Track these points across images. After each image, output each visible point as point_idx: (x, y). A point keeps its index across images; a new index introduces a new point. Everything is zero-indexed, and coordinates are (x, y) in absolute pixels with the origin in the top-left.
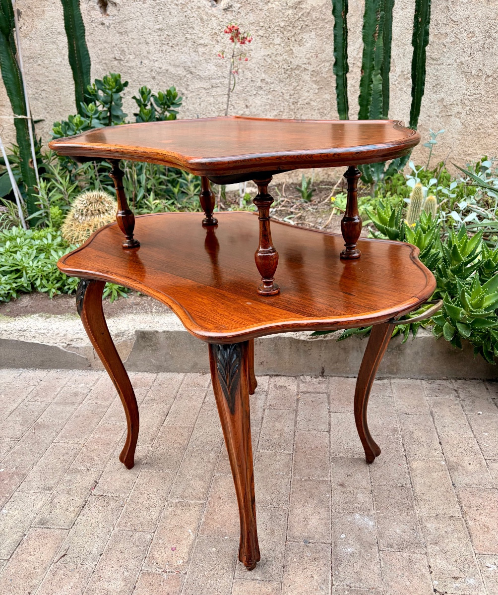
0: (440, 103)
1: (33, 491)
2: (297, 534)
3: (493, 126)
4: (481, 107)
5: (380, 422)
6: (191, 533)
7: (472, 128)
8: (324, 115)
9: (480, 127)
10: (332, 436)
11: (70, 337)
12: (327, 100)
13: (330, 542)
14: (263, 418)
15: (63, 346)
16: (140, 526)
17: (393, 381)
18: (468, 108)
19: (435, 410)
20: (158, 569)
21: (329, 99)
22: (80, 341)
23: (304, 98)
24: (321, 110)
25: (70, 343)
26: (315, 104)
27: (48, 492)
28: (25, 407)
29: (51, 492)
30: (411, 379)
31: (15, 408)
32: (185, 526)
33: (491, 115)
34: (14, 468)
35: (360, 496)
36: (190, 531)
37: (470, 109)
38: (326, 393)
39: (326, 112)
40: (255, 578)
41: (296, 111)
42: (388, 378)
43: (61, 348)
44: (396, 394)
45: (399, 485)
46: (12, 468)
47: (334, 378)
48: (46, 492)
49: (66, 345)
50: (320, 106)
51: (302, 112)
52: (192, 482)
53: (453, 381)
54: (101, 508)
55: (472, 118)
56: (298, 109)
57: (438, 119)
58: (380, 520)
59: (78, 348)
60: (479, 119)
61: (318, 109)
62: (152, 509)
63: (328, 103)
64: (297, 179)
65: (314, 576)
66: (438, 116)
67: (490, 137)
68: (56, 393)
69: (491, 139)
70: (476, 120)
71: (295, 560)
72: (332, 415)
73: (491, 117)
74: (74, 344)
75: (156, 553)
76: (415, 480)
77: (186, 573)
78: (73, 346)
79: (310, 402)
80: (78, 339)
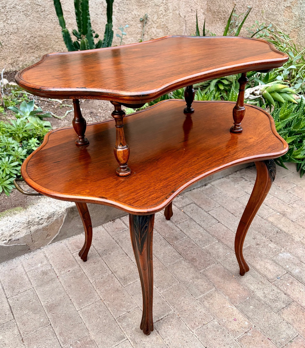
0: (101, 5)
1: (114, 346)
2: (272, 277)
3: (132, 19)
4: (125, 7)
5: (233, 207)
6: (232, 307)
7: (122, 21)
8: (28, 16)
9: (126, 21)
10: (223, 223)
11: (7, 234)
12: (28, 5)
13: (286, 272)
14: (181, 230)
15: (5, 243)
16: (204, 321)
17: (213, 183)
18: (117, 8)
19: (246, 191)
20: (241, 334)
21: (29, 4)
22: (17, 233)
23: (10, 3)
24: (25, 12)
25: (10, 238)
26: (20, 8)
27: (124, 340)
28: (18, 302)
29: (126, 339)
30: (218, 179)
31: (8, 306)
32: (224, 306)
33: (130, 13)
34: (78, 342)
35: (270, 245)
36: (229, 306)
37: (119, 9)
38: (192, 203)
39: (29, 13)
40: (283, 307)
41: (5, 13)
42: (209, 183)
43: (5, 245)
44: (222, 189)
45: (276, 232)
46: (76, 343)
47: (186, 193)
48: (123, 341)
49: (7, 241)
50: (24, 9)
51: (11, 14)
52: (195, 282)
53: (235, 173)
54: (170, 327)
55: (121, 15)
56: (7, 12)
57: (102, 16)
58: (290, 251)
59: (18, 239)
60: (124, 15)
61: (23, 12)
62: (197, 309)
63: (29, 7)
64: (19, 67)
65: (301, 290)
66: (102, 14)
67: (132, 26)
68: (27, 280)
69: (133, 28)
70: (123, 16)
71: (286, 289)
72: (210, 213)
73: (130, 14)
74: (13, 238)
75: (230, 327)
76: (279, 227)
77: (255, 326)
78: (13, 239)
79: (192, 211)
80: (15, 233)
